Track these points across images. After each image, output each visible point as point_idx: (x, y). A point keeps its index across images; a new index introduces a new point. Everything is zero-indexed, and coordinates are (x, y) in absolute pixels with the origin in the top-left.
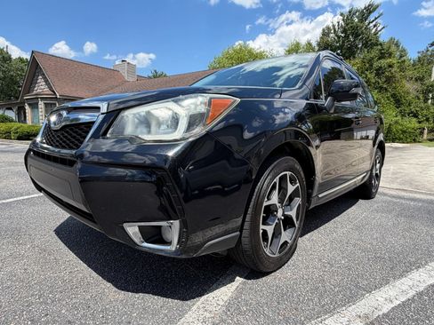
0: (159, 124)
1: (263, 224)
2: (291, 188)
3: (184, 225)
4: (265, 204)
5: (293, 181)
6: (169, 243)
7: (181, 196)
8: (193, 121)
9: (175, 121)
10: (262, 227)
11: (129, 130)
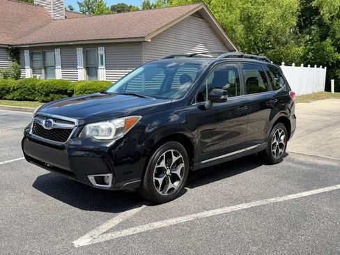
0: (103, 130)
1: (155, 177)
2: (175, 159)
3: (114, 176)
4: (156, 167)
5: (176, 155)
6: (108, 184)
7: (113, 163)
8: (118, 131)
9: (110, 130)
10: (154, 178)
11: (88, 133)
